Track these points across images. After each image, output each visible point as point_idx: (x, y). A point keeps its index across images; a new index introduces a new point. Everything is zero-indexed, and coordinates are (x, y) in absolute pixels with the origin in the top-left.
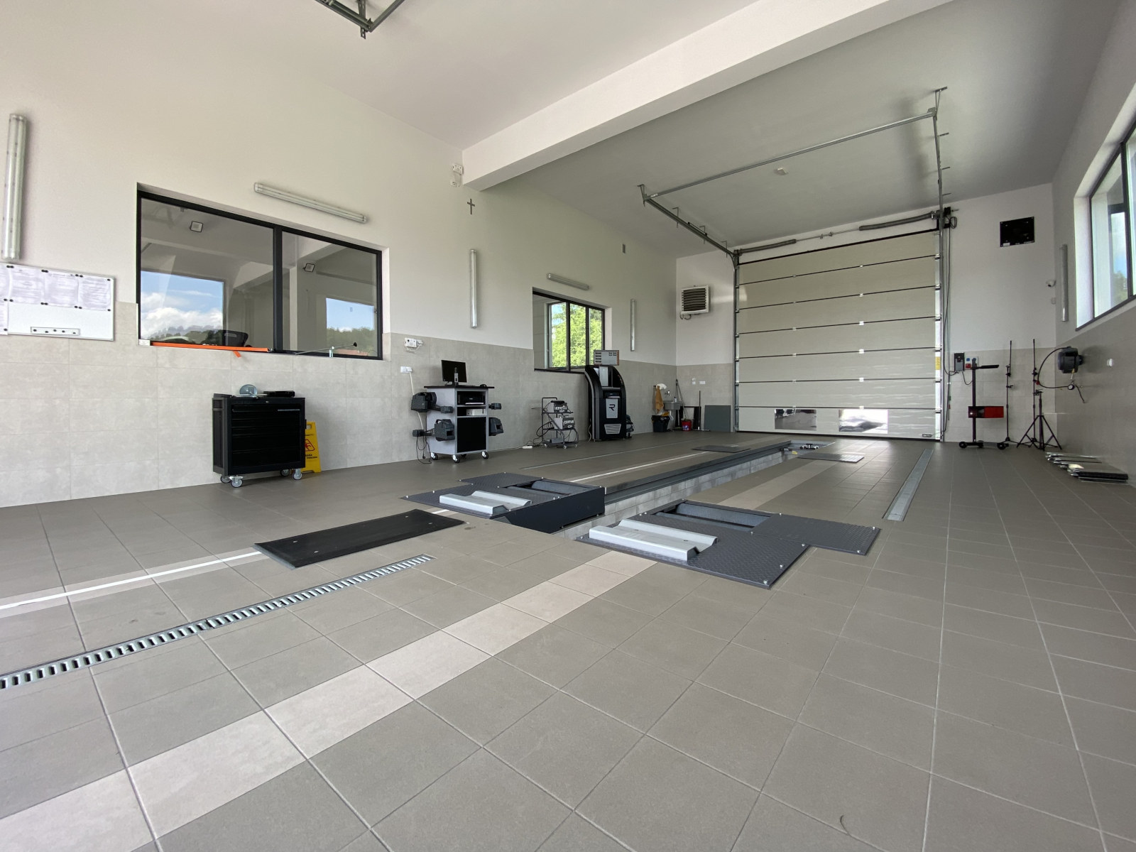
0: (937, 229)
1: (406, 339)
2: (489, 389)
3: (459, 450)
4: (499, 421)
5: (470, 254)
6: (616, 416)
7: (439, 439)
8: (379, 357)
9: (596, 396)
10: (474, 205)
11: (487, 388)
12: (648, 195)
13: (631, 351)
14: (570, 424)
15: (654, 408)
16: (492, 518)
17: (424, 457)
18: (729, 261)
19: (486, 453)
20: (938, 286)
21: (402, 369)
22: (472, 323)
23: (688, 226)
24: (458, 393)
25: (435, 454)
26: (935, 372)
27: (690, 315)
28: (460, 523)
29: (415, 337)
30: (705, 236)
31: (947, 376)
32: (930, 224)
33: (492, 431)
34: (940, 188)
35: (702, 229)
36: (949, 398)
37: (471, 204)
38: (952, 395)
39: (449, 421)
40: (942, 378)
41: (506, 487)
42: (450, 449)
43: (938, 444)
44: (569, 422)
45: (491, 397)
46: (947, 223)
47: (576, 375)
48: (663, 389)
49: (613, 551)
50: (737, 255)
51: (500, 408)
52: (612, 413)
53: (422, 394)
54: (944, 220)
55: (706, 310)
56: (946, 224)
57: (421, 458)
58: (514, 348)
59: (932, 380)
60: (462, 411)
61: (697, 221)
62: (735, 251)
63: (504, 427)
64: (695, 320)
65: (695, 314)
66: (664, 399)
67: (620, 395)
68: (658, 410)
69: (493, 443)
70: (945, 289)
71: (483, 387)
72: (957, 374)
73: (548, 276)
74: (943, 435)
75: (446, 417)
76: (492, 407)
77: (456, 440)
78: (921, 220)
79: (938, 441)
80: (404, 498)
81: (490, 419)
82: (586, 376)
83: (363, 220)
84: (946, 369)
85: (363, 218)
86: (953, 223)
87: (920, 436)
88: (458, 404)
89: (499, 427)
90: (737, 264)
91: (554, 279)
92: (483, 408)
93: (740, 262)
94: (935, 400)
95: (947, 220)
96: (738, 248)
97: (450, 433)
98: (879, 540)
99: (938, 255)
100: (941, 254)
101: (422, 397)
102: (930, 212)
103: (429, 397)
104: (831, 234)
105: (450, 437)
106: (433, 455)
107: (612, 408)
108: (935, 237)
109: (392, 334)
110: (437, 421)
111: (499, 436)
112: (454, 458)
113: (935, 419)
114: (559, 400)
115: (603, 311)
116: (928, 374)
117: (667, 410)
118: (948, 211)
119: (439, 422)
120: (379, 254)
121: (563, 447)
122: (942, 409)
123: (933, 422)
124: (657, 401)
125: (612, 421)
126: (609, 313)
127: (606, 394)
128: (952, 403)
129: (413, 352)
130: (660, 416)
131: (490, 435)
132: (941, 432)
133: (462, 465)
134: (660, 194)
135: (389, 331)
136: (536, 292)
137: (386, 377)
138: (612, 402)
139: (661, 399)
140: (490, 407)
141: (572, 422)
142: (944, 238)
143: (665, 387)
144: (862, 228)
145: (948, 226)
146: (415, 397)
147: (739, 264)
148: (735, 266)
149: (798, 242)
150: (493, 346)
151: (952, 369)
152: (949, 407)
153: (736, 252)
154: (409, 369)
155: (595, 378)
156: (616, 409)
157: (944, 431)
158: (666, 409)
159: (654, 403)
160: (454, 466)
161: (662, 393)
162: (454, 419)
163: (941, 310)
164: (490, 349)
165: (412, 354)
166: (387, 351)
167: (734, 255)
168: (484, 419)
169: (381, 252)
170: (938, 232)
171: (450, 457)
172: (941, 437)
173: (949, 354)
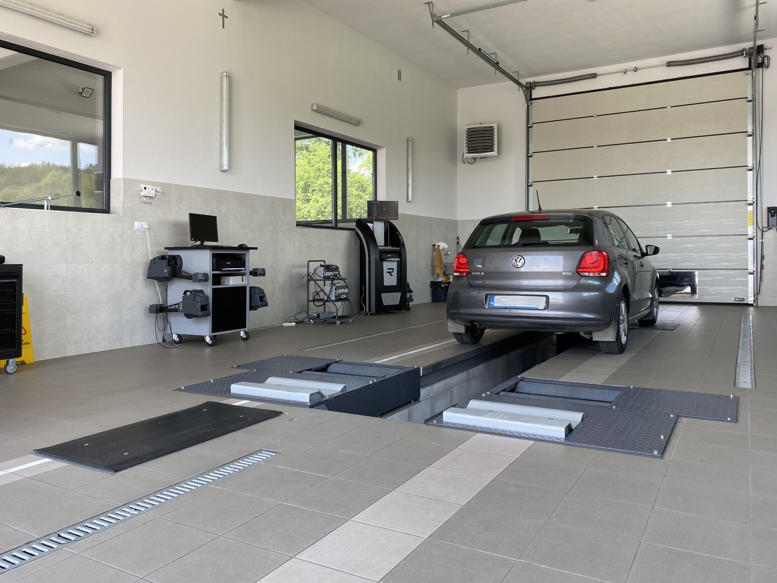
0: (749, 68)
1: (142, 186)
2: (250, 250)
3: (214, 329)
4: (261, 291)
5: (222, 78)
6: (395, 283)
7: (189, 316)
8: (107, 210)
9: (372, 257)
10: (227, 17)
11: (248, 249)
12: (438, 15)
13: (408, 202)
14: (344, 293)
15: (433, 273)
16: (311, 407)
17: (164, 340)
18: (521, 95)
19: (246, 333)
20: (750, 131)
21: (137, 225)
22: (221, 166)
23: (479, 52)
24: (214, 255)
25: (179, 336)
26: (747, 228)
27: (474, 158)
28: (277, 414)
29: (153, 184)
30: (496, 65)
31: (759, 233)
32: (741, 62)
33: (253, 305)
34: (757, 24)
35: (493, 56)
36: (762, 258)
37: (223, 16)
38: (765, 254)
39: (201, 292)
40: (755, 234)
41: (300, 372)
42: (203, 328)
43: (751, 309)
44: (342, 291)
45: (253, 260)
46: (760, 62)
47: (346, 232)
48: (444, 249)
49: (479, 434)
50: (529, 88)
51: (264, 275)
52: (390, 280)
53: (163, 258)
54: (757, 59)
55: (495, 153)
56: (759, 64)
57: (161, 341)
58: (272, 198)
59: (745, 237)
60: (217, 280)
61: (488, 47)
62: (527, 83)
63: (269, 299)
64: (479, 165)
65: (481, 158)
66: (444, 261)
67: (400, 257)
68: (438, 275)
69: (254, 318)
70: (757, 135)
71: (242, 247)
72: (770, 230)
73: (312, 105)
74: (757, 299)
75: (197, 287)
76: (254, 273)
77: (210, 317)
78: (732, 57)
79: (752, 305)
80: (180, 389)
81: (251, 287)
82: (357, 234)
83: (92, 32)
84: (759, 224)
85: (93, 29)
86: (766, 62)
87: (732, 301)
88: (213, 270)
89: (262, 298)
90: (530, 99)
91: (321, 111)
92: (243, 275)
93: (533, 97)
94: (747, 259)
95: (760, 59)
96: (531, 80)
97: (204, 308)
98: (741, 408)
99: (750, 98)
100: (754, 96)
101: (165, 262)
102: (742, 49)
103: (173, 261)
104: (636, 70)
105: (204, 312)
106: (175, 337)
107: (390, 273)
108: (746, 77)
109: (125, 179)
110: (185, 293)
111: (261, 310)
112: (208, 340)
113: (747, 281)
114: (327, 263)
115: (375, 151)
116: (741, 231)
117: (447, 275)
118: (760, 49)
119: (188, 294)
120: (107, 76)
121: (335, 323)
122: (755, 269)
123: (746, 284)
124: (436, 263)
125: (390, 289)
126: (382, 154)
127: (383, 256)
128: (765, 262)
129: (150, 204)
130: (441, 282)
131: (250, 310)
132: (754, 295)
133: (216, 348)
134: (452, 15)
135: (122, 177)
136: (299, 127)
137: (116, 236)
138: (390, 265)
139: (441, 262)
140: (251, 273)
141: (346, 290)
142: (757, 80)
143: (446, 246)
144: (670, 64)
145: (761, 65)
146: (153, 262)
147: (532, 99)
148: (527, 102)
149: (598, 77)
150: (247, 195)
151: (765, 225)
152: (762, 267)
153: (528, 85)
154: (146, 226)
155: (370, 234)
156: (395, 274)
157: (757, 294)
158: (447, 273)
159: (433, 266)
160: (208, 350)
161: (442, 253)
162: (208, 289)
163: (753, 160)
164: (243, 199)
165: (148, 206)
166: (117, 201)
167: (527, 88)
168: (243, 289)
169: (110, 73)
170: (751, 71)
171: (200, 340)
172: (754, 300)
173: (762, 208)
